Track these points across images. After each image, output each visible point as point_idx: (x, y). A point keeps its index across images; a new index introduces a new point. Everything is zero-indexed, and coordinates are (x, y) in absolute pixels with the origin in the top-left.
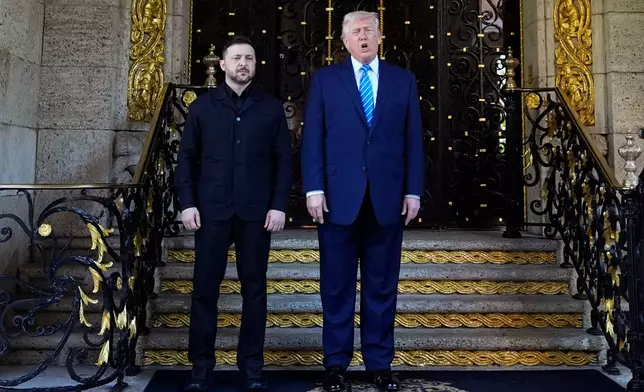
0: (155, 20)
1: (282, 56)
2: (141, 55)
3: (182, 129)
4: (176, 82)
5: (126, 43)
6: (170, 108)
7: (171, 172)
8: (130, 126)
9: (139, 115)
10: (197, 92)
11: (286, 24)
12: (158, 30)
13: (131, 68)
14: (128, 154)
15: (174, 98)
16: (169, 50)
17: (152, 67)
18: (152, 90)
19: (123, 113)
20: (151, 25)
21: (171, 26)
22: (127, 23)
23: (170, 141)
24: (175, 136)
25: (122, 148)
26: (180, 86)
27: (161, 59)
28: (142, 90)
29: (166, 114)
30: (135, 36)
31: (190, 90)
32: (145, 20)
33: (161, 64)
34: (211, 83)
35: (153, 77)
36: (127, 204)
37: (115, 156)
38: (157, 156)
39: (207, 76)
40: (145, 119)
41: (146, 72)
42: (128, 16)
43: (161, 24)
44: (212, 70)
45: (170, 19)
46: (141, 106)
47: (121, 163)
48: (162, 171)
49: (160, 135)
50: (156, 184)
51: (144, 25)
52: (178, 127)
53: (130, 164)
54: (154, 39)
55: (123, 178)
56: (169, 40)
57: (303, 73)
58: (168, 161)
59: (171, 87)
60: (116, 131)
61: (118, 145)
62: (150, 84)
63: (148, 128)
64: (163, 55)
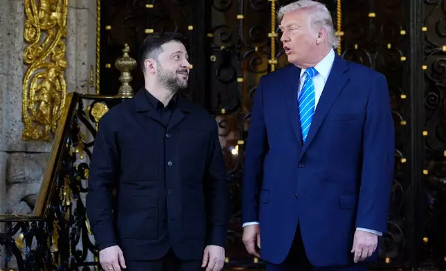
0: (54, 15)
1: (214, 58)
2: (37, 58)
3: (91, 149)
4: (82, 92)
5: (19, 44)
6: (76, 124)
7: (80, 203)
8: (26, 146)
9: (37, 133)
10: (110, 104)
11: (218, 18)
12: (57, 27)
13: (25, 74)
14: (24, 181)
15: (81, 112)
16: (73, 51)
17: (52, 73)
18: (53, 101)
19: (18, 130)
20: (50, 20)
21: (73, 22)
22: (20, 17)
23: (77, 164)
24: (82, 158)
25: (17, 173)
26: (88, 97)
27: (62, 63)
28: (39, 102)
29: (71, 131)
30: (29, 34)
31: (100, 100)
32: (42, 15)
33: (63, 69)
34: (126, 92)
35: (53, 86)
36: (28, 240)
37: (9, 183)
38: (62, 183)
39: (120, 84)
40: (44, 139)
41: (43, 79)
42: (20, 9)
43: (62, 19)
44: (126, 76)
45: (72, 12)
46: (39, 121)
47: (16, 192)
48: (68, 200)
49: (64, 157)
50: (60, 216)
51: (41, 21)
52: (85, 148)
53: (28, 192)
54: (53, 38)
55: (21, 210)
56: (72, 39)
57: (240, 80)
58: (76, 190)
59: (76, 98)
60: (10, 152)
61: (12, 170)
62: (50, 94)
63: (50, 149)
64: (65, 58)
